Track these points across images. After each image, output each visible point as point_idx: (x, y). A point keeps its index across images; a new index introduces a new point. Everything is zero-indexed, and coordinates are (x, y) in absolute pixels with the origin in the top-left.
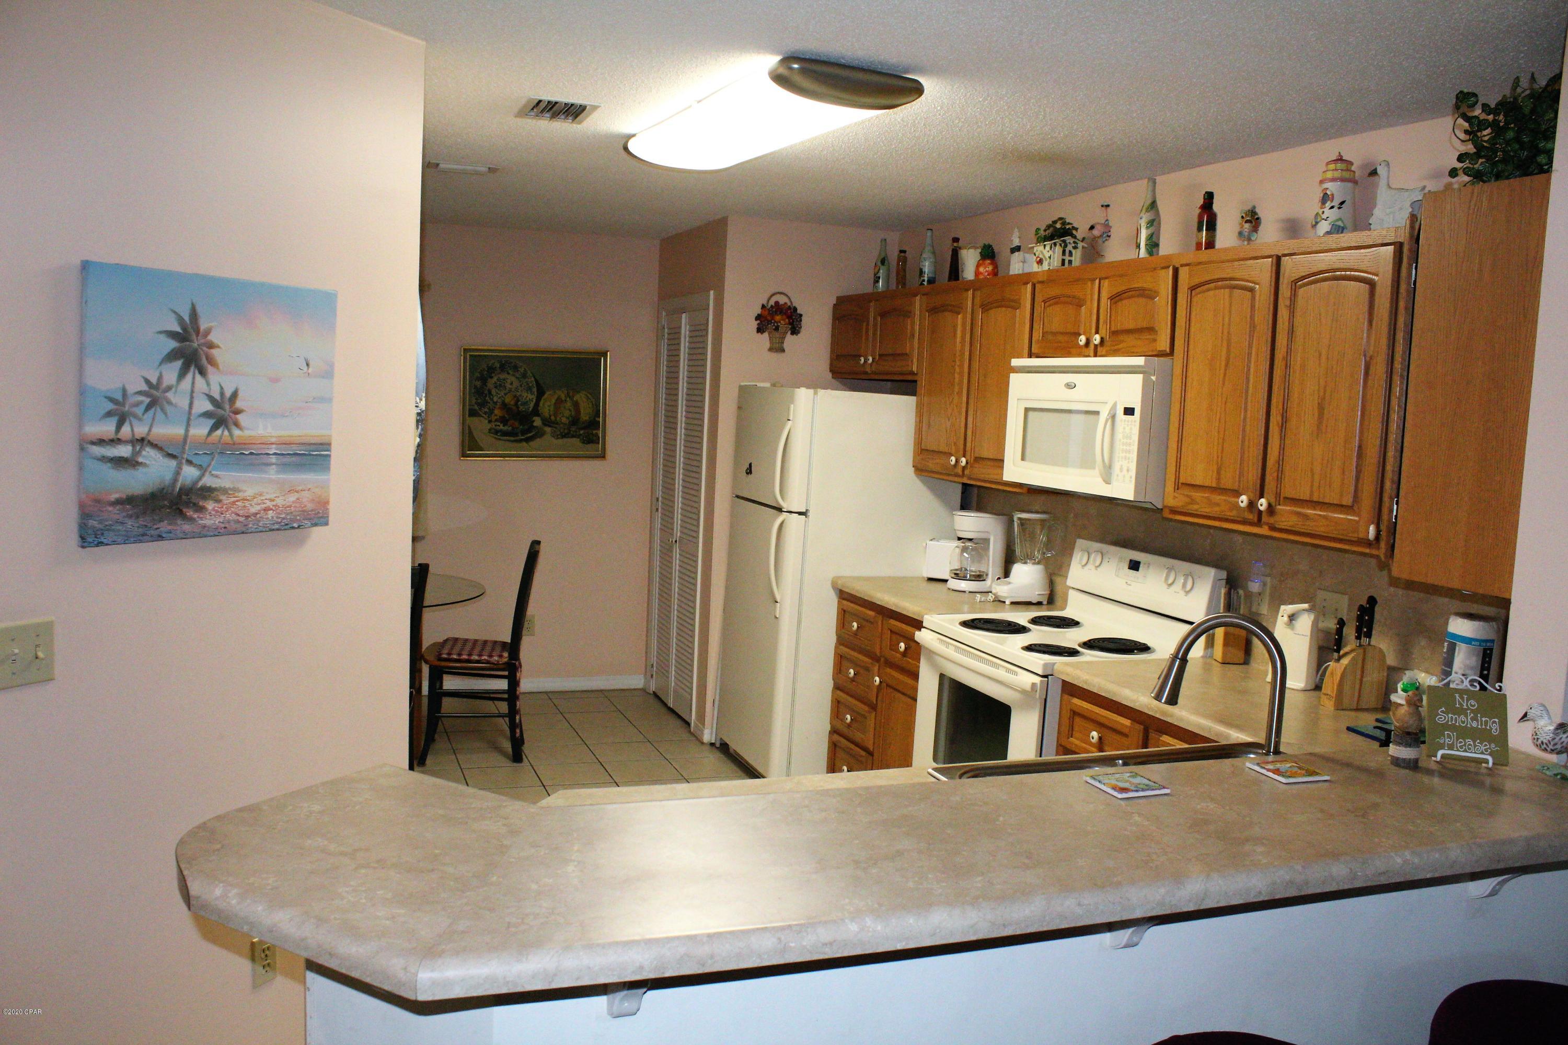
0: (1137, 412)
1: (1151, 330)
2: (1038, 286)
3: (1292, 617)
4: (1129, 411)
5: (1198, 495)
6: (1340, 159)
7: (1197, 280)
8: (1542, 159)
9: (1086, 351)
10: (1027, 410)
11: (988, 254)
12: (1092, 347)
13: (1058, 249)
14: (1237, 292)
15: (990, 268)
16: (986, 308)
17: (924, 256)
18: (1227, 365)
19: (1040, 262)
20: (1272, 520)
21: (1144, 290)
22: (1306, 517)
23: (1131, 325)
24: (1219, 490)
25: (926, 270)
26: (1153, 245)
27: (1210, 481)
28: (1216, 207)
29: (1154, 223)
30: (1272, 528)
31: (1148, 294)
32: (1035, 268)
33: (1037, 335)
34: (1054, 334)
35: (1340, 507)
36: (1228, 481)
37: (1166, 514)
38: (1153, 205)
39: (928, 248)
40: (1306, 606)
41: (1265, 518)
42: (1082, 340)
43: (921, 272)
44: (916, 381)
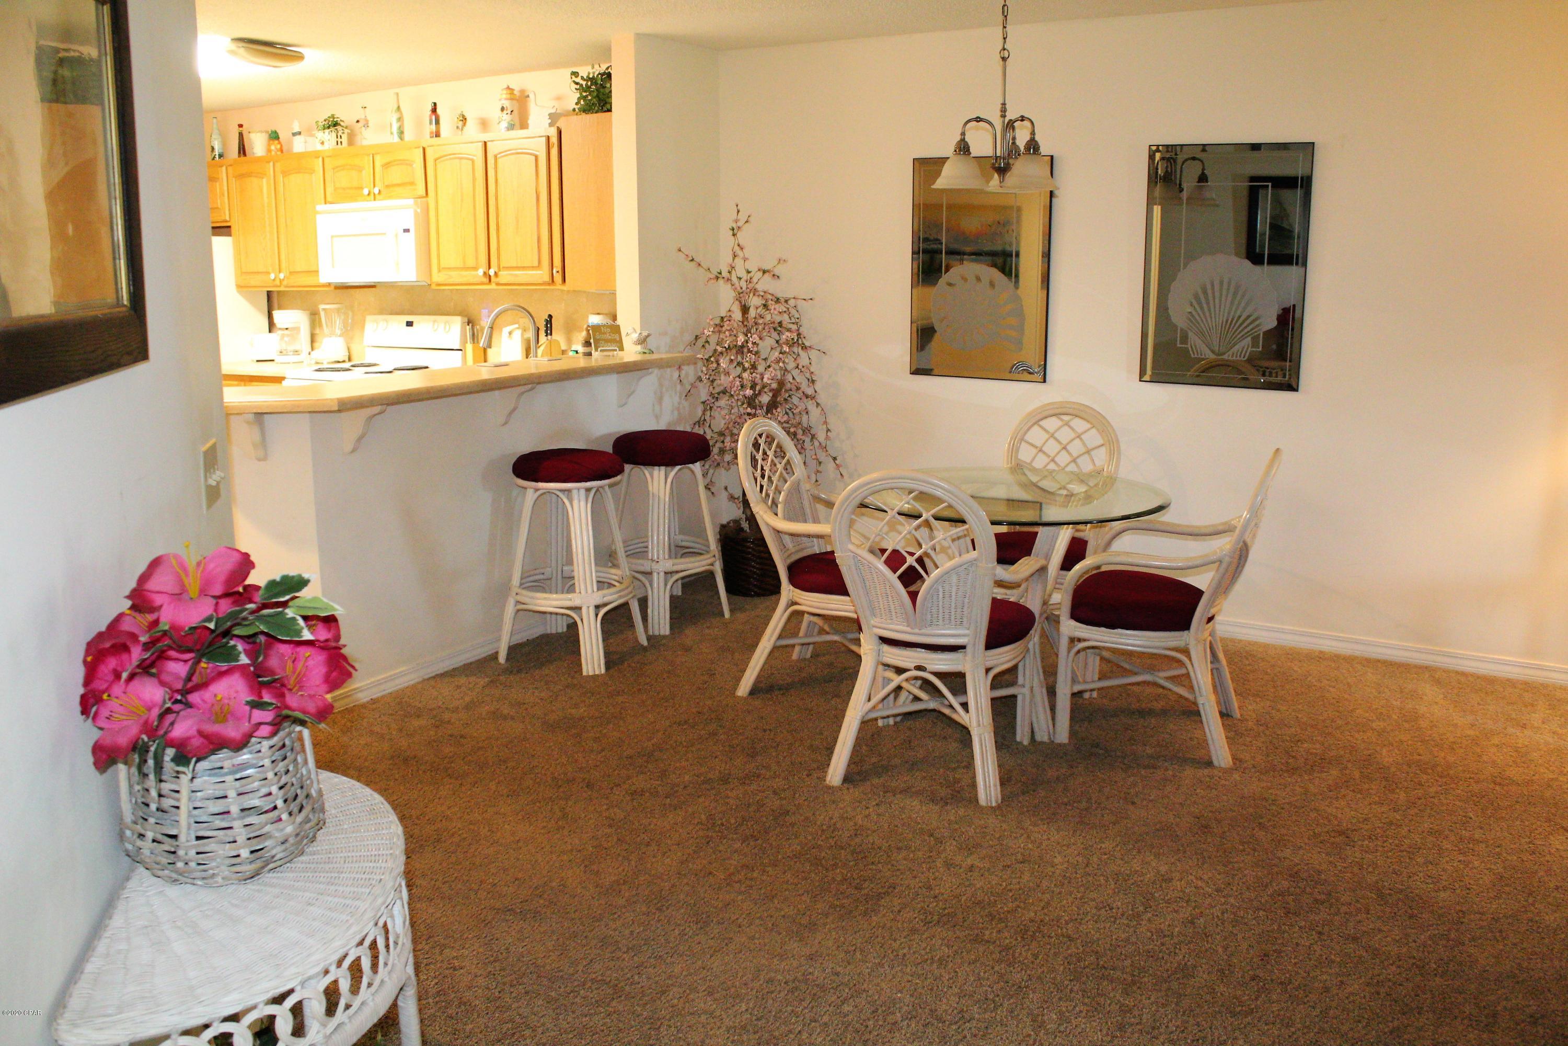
0: (412, 230)
1: (412, 183)
2: (326, 160)
3: (510, 333)
4: (406, 231)
5: (453, 273)
6: (508, 88)
7: (437, 156)
8: (608, 106)
9: (368, 198)
10: (332, 237)
11: (274, 136)
12: (372, 195)
13: (334, 135)
14: (464, 161)
15: (279, 146)
16: (285, 173)
17: (214, 136)
18: (462, 200)
19: (322, 143)
20: (497, 280)
21: (404, 160)
22: (516, 276)
23: (399, 182)
24: (466, 268)
25: (216, 147)
26: (401, 133)
27: (459, 264)
28: (438, 110)
29: (400, 119)
30: (498, 284)
31: (409, 163)
32: (319, 147)
33: (330, 190)
34: (344, 189)
35: (533, 268)
36: (471, 262)
37: (434, 287)
38: (399, 107)
39: (216, 131)
40: (517, 326)
41: (493, 279)
42: (366, 191)
43: (213, 149)
44: (229, 227)
